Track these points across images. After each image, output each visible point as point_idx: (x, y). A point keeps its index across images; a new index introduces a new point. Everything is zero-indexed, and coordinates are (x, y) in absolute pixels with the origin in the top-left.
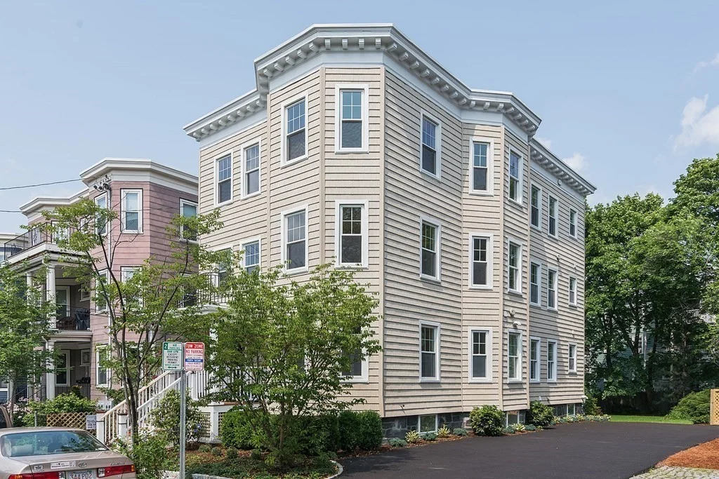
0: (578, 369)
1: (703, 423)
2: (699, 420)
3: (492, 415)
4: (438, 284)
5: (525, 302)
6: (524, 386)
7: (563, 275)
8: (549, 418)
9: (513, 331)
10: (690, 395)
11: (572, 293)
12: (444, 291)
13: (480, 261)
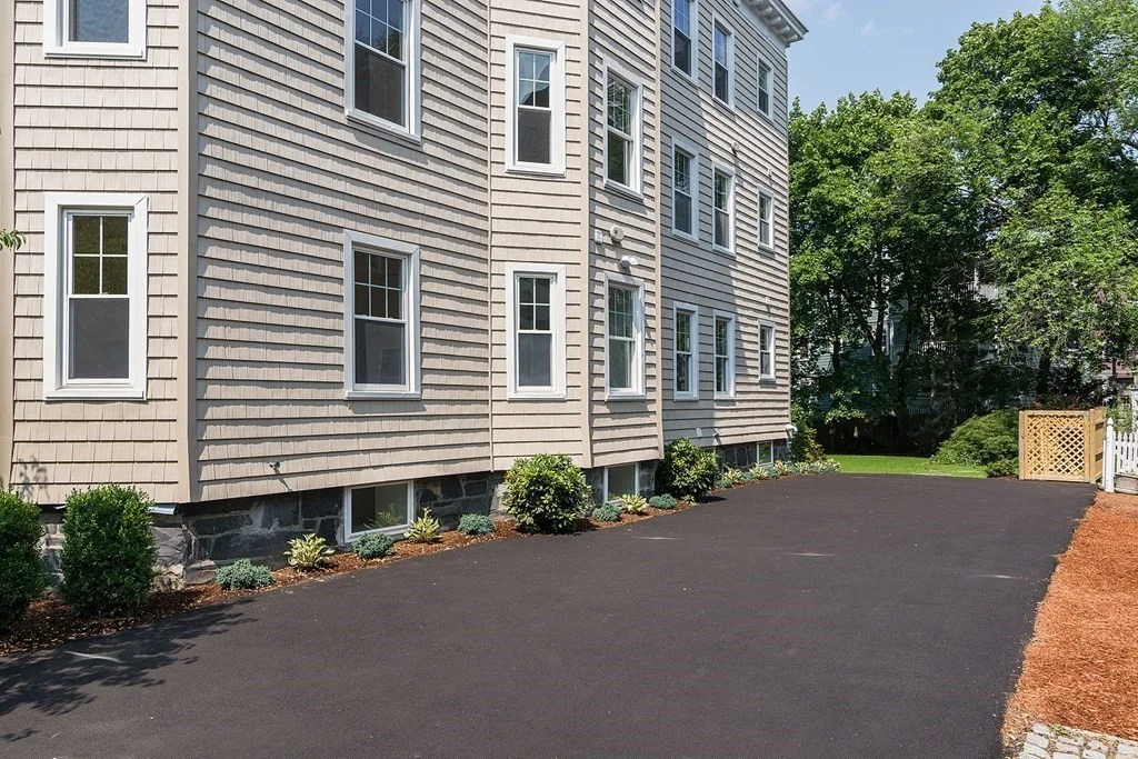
0: (779, 374)
1: (1005, 475)
2: (998, 471)
3: (551, 480)
4: (413, 146)
5: (650, 215)
6: (650, 408)
7: (745, 185)
8: (710, 477)
9: (621, 278)
10: (970, 422)
11: (764, 224)
12: (432, 166)
13: (534, 107)
